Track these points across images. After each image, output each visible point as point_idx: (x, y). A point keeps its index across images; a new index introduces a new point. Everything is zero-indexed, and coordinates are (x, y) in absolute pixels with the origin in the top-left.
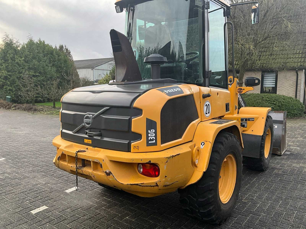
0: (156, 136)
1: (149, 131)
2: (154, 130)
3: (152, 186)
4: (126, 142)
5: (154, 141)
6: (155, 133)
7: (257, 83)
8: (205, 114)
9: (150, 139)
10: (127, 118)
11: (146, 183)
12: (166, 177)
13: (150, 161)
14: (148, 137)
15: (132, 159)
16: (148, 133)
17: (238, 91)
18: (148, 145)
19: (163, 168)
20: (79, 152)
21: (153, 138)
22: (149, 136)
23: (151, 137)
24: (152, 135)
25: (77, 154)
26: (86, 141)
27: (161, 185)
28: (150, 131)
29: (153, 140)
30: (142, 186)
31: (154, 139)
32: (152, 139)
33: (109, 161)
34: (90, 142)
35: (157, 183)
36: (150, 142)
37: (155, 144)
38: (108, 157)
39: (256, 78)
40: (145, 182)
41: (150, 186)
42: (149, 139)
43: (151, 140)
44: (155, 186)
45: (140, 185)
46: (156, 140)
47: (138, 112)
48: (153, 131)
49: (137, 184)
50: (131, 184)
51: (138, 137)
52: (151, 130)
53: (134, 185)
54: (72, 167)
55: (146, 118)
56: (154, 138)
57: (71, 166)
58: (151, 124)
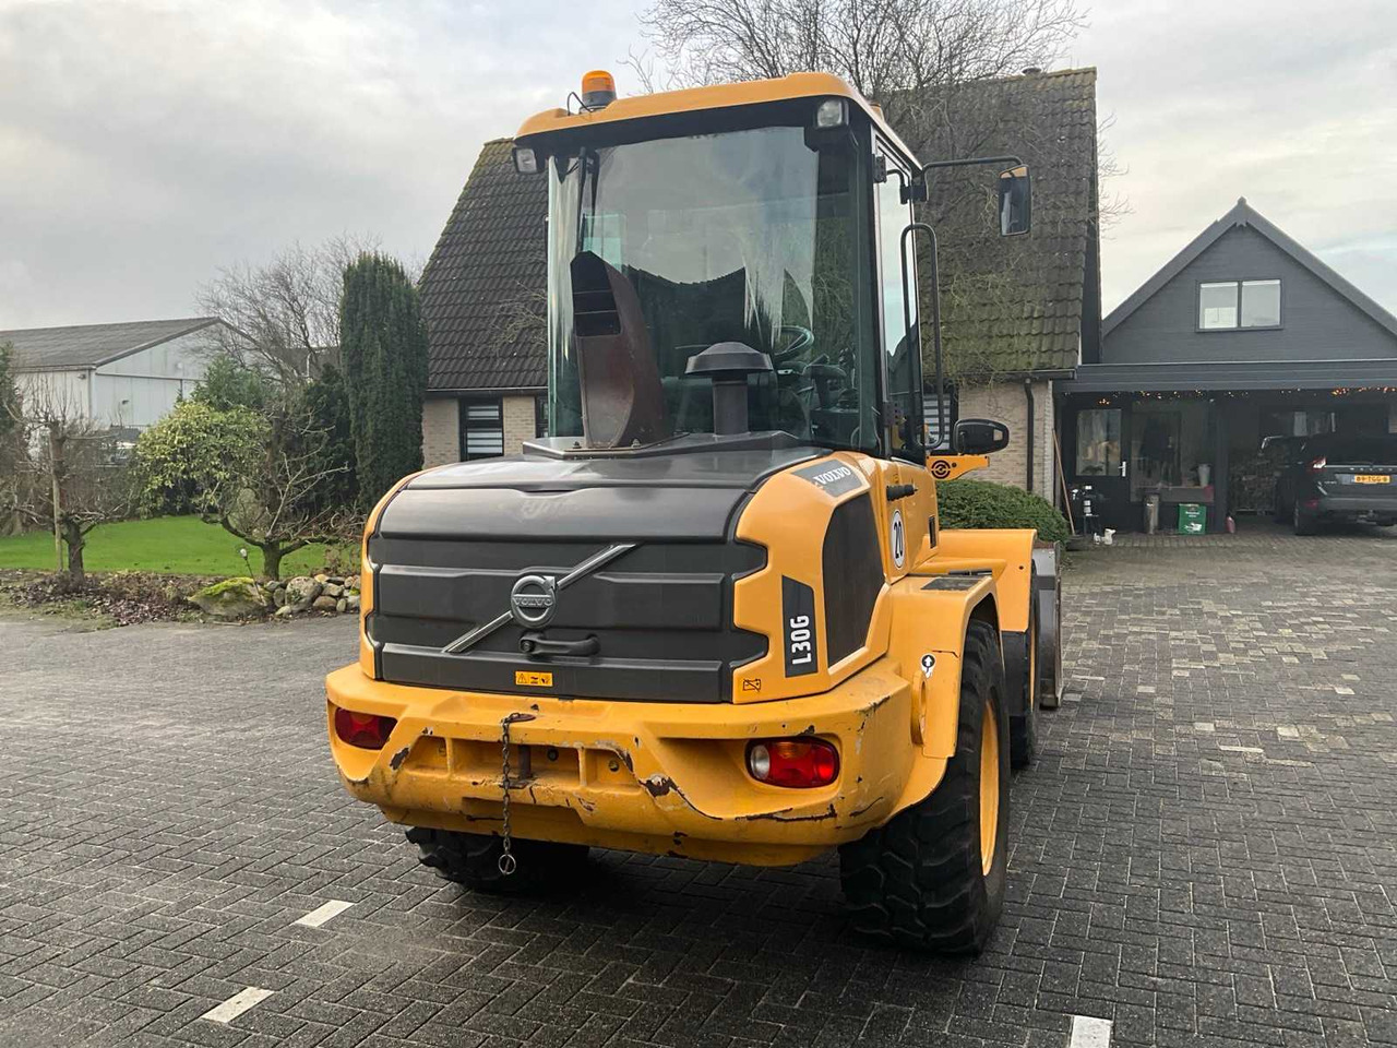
0: (812, 640)
1: (792, 621)
2: (806, 618)
3: (815, 819)
4: (713, 667)
5: (809, 659)
6: (811, 627)
7: (1001, 440)
8: (895, 557)
9: (797, 649)
10: (714, 579)
11: (799, 810)
12: (860, 779)
13: (812, 728)
14: (788, 642)
15: (753, 725)
16: (788, 630)
17: (934, 470)
18: (791, 671)
19: (851, 753)
20: (511, 720)
21: (805, 648)
22: (794, 638)
23: (800, 642)
25: (506, 729)
26: (524, 678)
27: (843, 811)
28: (796, 622)
29: (804, 654)
30: (787, 821)
31: (809, 649)
32: (801, 649)
34: (546, 679)
35: (832, 806)
36: (795, 662)
37: (812, 668)
40: (795, 806)
41: (812, 818)
42: (794, 651)
43: (798, 654)
44: (826, 816)
45: (780, 816)
46: (814, 652)
47: (754, 554)
48: (803, 621)
49: (770, 816)
50: (749, 818)
51: (755, 644)
52: (799, 619)
53: (759, 821)
54: (475, 783)
55: (784, 577)
57: (472, 780)
58: (795, 598)
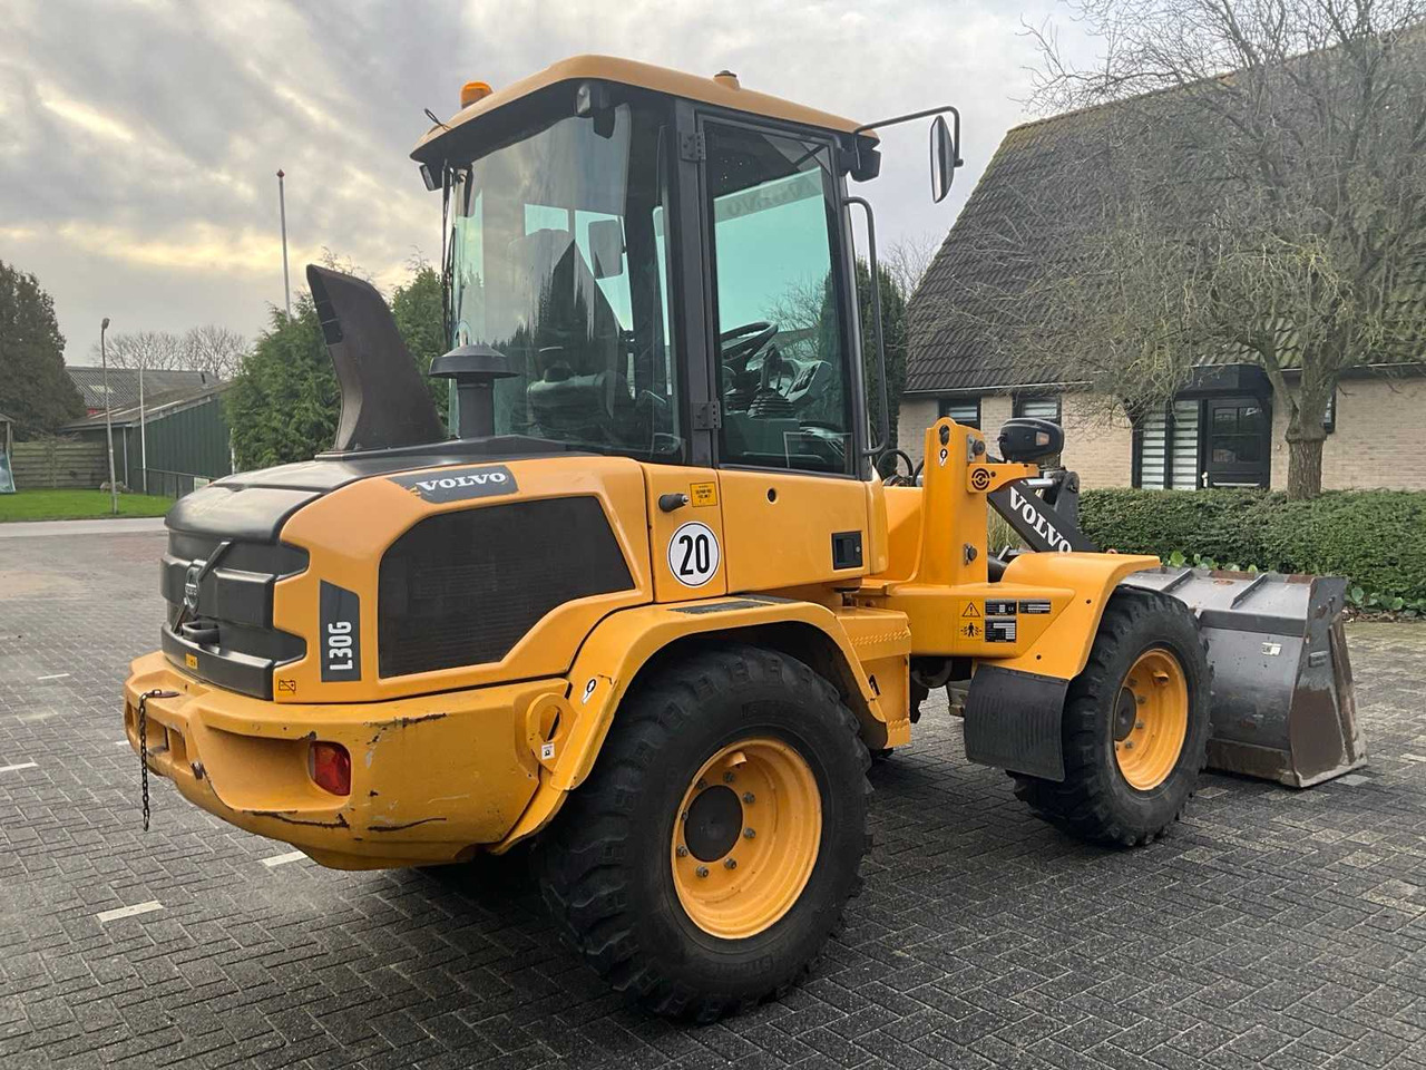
0: (355, 647)
1: (330, 626)
2: (348, 624)
3: (326, 826)
4: (262, 663)
5: (349, 665)
6: (355, 634)
7: (1044, 447)
8: (678, 574)
9: (335, 654)
10: (261, 578)
11: (304, 814)
12: (373, 794)
13: (313, 734)
14: (325, 648)
16: (325, 635)
17: (974, 479)
18: (328, 676)
19: (362, 765)
20: (152, 695)
21: (345, 654)
22: (331, 643)
23: (339, 648)
24: (340, 642)
26: (189, 660)
27: (358, 824)
28: (335, 627)
29: (344, 660)
30: (294, 823)
31: (350, 655)
32: (340, 655)
33: (205, 730)
34: (195, 662)
35: (340, 816)
36: (332, 667)
37: (354, 675)
38: (201, 712)
39: (1039, 423)
40: (300, 810)
41: (320, 825)
42: (332, 656)
43: (337, 660)
44: (336, 825)
45: (285, 816)
46: (356, 659)
47: (294, 557)
48: (344, 627)
49: (274, 815)
50: (255, 813)
51: (292, 646)
52: (339, 625)
53: (265, 818)
55: (322, 582)
56: (350, 653)
58: (337, 604)
